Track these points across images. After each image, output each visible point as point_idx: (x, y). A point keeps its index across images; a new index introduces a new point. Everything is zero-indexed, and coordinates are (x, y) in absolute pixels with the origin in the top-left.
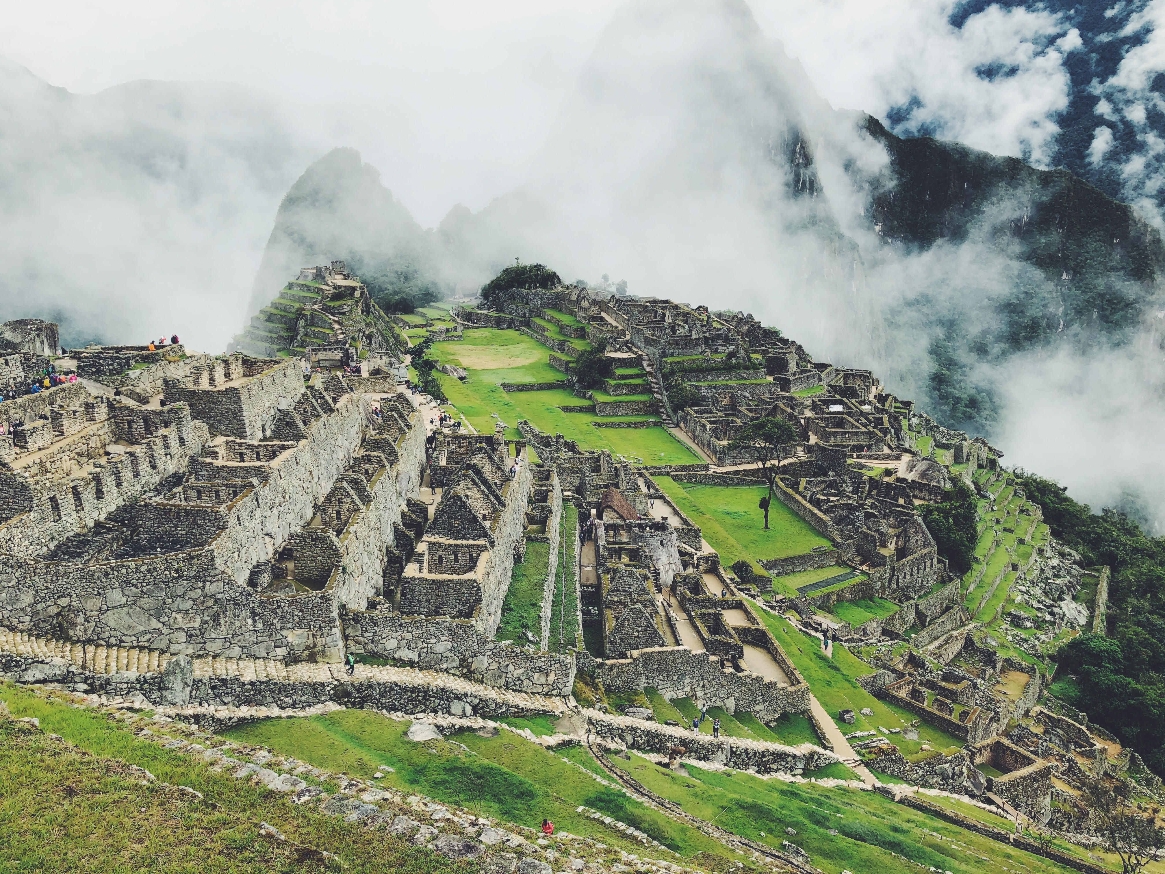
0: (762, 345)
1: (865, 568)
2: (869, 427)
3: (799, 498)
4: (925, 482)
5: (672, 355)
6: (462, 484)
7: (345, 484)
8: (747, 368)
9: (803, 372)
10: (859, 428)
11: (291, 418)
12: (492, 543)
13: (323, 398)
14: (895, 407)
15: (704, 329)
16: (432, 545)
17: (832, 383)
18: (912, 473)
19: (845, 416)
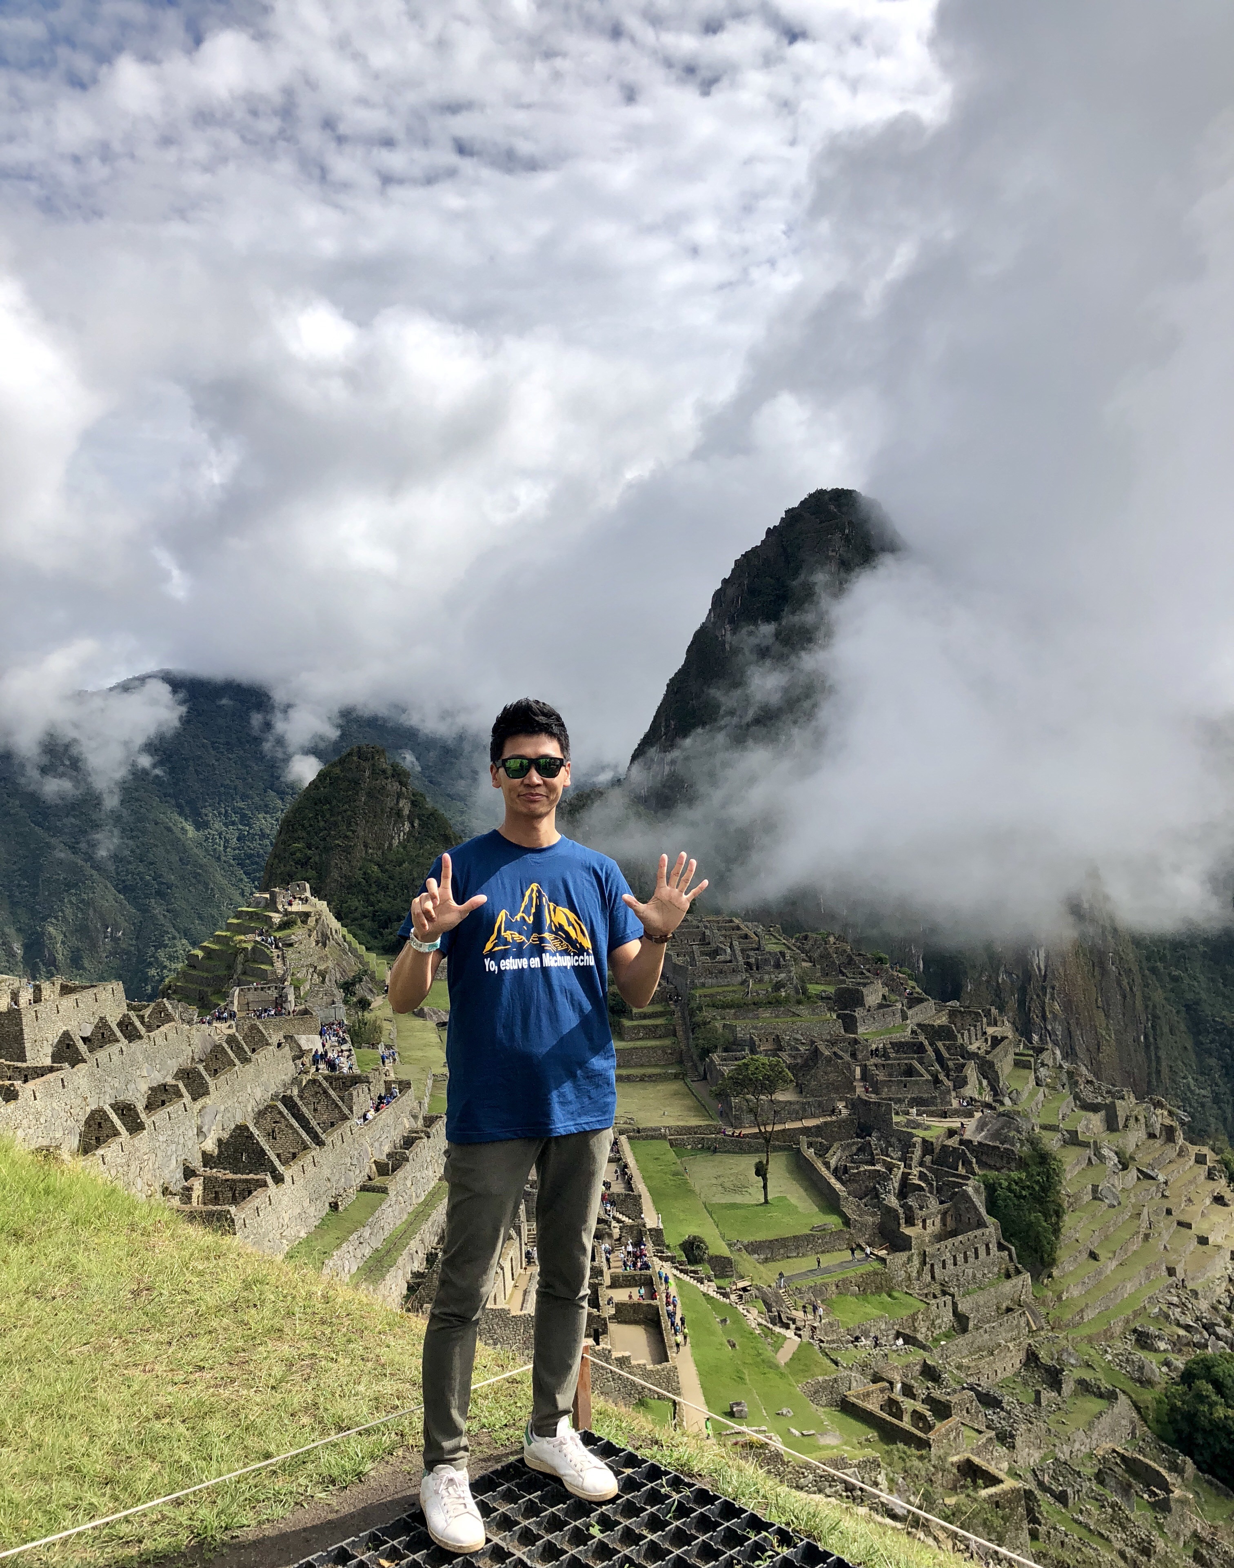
1: (883, 1253)
2: (940, 1075)
3: (820, 1165)
4: (997, 1144)
5: (703, 985)
7: (106, 1107)
8: (799, 1002)
9: (879, 1007)
10: (922, 1076)
11: (72, 1040)
12: (279, 1179)
14: (1016, 1054)
17: (928, 1022)
18: (983, 1133)
19: (915, 1063)
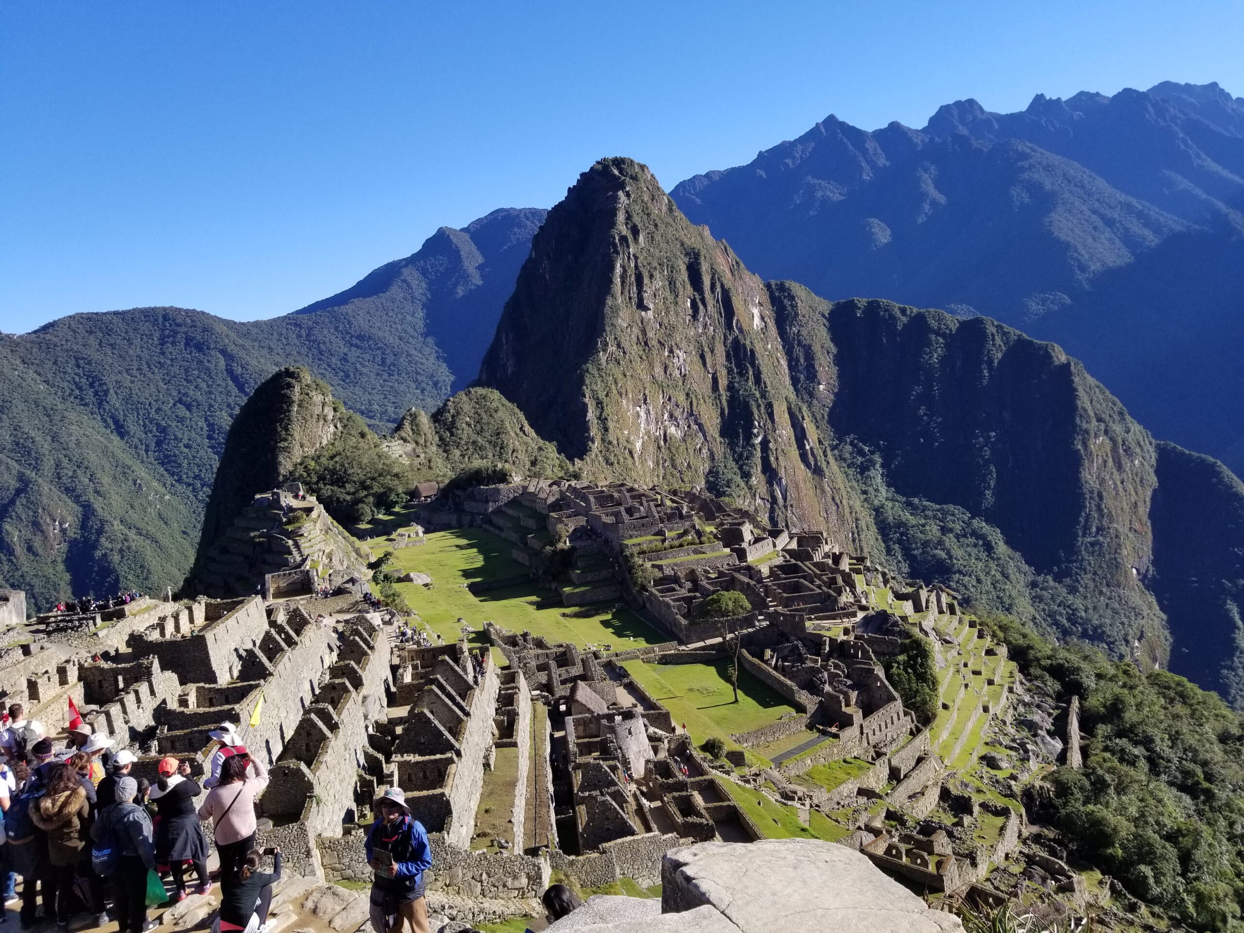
0: (718, 517)
1: (834, 730)
2: (824, 588)
3: (764, 666)
4: (883, 636)
5: (631, 537)
6: (426, 699)
7: (313, 716)
8: (702, 543)
9: (757, 540)
10: (813, 590)
11: (257, 657)
12: (459, 754)
13: (287, 633)
14: (850, 564)
15: (659, 509)
16: (402, 765)
17: (788, 547)
18: (869, 629)
19: (802, 580)
